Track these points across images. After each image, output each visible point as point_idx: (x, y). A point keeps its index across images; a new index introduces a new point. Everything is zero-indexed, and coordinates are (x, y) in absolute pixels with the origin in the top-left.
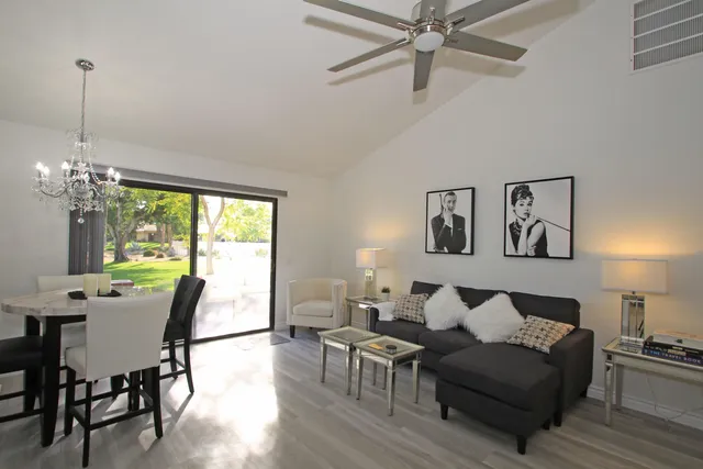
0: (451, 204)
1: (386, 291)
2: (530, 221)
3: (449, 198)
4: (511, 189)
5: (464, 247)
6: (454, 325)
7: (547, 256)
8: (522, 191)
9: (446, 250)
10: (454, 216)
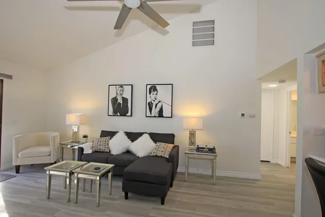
0: (121, 92)
1: (85, 137)
2: (157, 102)
3: (120, 89)
4: (149, 87)
5: (127, 113)
6: (125, 150)
7: (163, 117)
8: (153, 88)
9: (119, 114)
10: (123, 98)
